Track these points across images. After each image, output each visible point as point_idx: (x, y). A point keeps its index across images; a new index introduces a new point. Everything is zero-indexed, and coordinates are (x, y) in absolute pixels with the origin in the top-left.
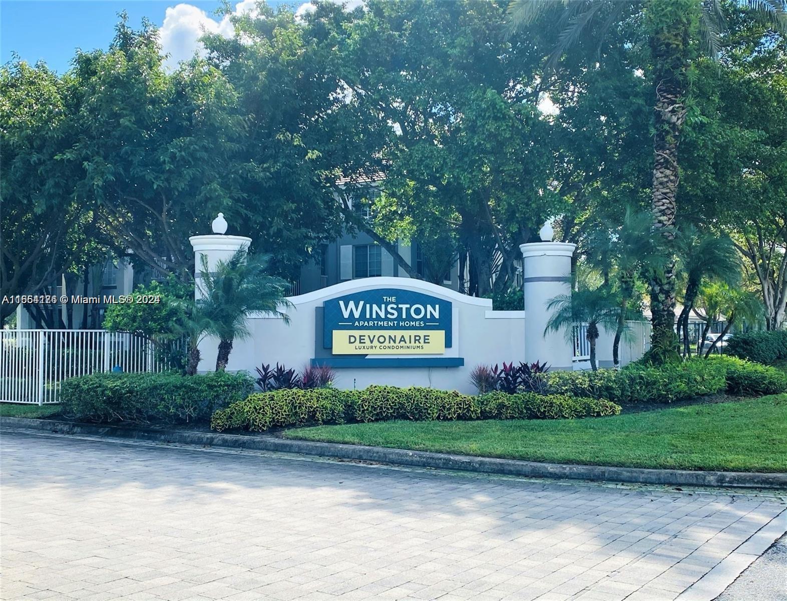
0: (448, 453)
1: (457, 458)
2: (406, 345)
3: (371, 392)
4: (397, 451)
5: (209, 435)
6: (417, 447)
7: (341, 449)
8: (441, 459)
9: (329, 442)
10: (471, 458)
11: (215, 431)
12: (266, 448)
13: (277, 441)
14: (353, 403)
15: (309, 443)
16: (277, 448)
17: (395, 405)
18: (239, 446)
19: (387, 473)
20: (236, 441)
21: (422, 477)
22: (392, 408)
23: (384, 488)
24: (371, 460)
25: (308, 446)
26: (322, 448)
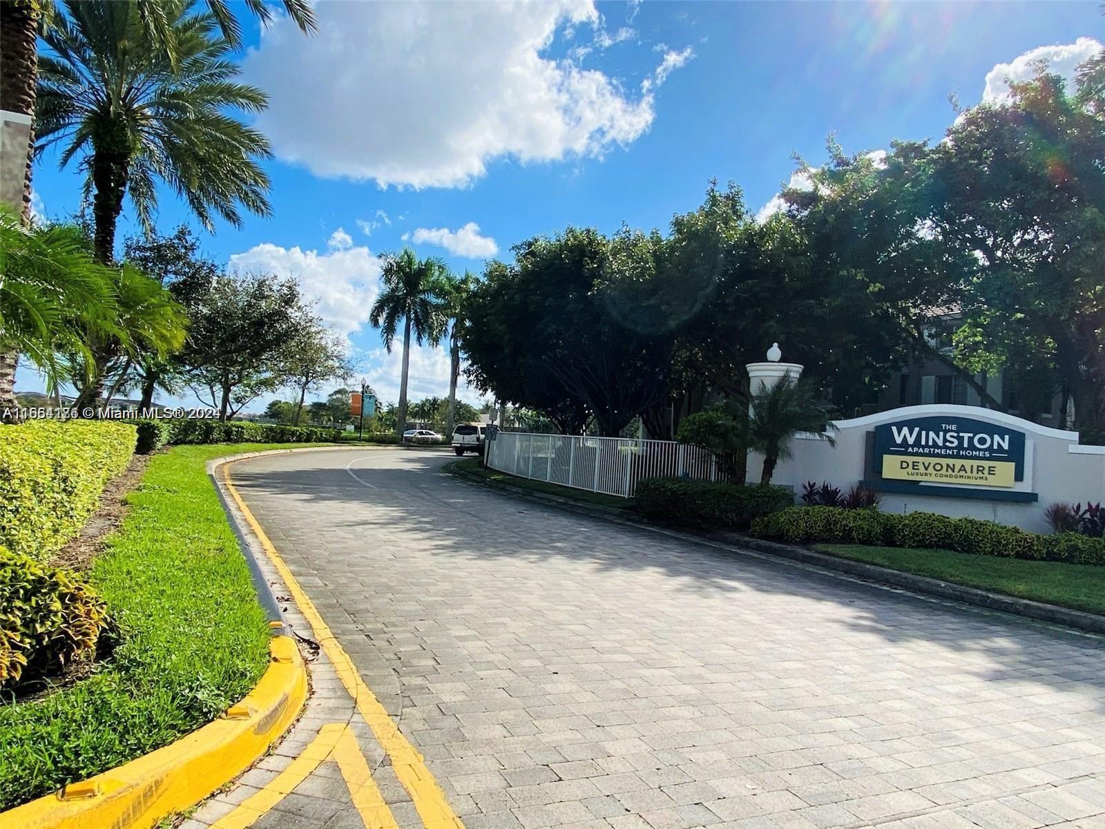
0: (988, 590)
1: (997, 597)
2: (967, 475)
3: (913, 518)
4: (928, 580)
5: (747, 539)
6: (952, 579)
7: (868, 569)
8: (977, 595)
9: (857, 561)
10: (1015, 599)
11: (752, 536)
12: (796, 558)
13: (806, 552)
14: (893, 527)
15: (836, 559)
16: (805, 560)
17: (941, 534)
18: (770, 552)
19: (908, 601)
20: (770, 547)
21: (947, 610)
22: (936, 536)
23: (896, 614)
24: (897, 585)
25: (835, 562)
26: (848, 565)
